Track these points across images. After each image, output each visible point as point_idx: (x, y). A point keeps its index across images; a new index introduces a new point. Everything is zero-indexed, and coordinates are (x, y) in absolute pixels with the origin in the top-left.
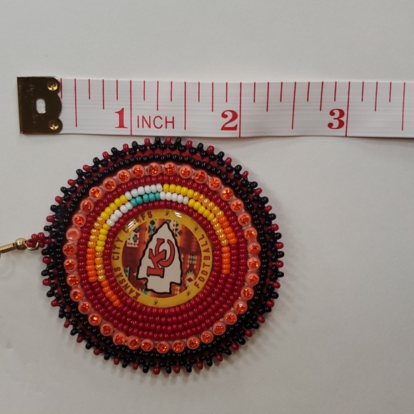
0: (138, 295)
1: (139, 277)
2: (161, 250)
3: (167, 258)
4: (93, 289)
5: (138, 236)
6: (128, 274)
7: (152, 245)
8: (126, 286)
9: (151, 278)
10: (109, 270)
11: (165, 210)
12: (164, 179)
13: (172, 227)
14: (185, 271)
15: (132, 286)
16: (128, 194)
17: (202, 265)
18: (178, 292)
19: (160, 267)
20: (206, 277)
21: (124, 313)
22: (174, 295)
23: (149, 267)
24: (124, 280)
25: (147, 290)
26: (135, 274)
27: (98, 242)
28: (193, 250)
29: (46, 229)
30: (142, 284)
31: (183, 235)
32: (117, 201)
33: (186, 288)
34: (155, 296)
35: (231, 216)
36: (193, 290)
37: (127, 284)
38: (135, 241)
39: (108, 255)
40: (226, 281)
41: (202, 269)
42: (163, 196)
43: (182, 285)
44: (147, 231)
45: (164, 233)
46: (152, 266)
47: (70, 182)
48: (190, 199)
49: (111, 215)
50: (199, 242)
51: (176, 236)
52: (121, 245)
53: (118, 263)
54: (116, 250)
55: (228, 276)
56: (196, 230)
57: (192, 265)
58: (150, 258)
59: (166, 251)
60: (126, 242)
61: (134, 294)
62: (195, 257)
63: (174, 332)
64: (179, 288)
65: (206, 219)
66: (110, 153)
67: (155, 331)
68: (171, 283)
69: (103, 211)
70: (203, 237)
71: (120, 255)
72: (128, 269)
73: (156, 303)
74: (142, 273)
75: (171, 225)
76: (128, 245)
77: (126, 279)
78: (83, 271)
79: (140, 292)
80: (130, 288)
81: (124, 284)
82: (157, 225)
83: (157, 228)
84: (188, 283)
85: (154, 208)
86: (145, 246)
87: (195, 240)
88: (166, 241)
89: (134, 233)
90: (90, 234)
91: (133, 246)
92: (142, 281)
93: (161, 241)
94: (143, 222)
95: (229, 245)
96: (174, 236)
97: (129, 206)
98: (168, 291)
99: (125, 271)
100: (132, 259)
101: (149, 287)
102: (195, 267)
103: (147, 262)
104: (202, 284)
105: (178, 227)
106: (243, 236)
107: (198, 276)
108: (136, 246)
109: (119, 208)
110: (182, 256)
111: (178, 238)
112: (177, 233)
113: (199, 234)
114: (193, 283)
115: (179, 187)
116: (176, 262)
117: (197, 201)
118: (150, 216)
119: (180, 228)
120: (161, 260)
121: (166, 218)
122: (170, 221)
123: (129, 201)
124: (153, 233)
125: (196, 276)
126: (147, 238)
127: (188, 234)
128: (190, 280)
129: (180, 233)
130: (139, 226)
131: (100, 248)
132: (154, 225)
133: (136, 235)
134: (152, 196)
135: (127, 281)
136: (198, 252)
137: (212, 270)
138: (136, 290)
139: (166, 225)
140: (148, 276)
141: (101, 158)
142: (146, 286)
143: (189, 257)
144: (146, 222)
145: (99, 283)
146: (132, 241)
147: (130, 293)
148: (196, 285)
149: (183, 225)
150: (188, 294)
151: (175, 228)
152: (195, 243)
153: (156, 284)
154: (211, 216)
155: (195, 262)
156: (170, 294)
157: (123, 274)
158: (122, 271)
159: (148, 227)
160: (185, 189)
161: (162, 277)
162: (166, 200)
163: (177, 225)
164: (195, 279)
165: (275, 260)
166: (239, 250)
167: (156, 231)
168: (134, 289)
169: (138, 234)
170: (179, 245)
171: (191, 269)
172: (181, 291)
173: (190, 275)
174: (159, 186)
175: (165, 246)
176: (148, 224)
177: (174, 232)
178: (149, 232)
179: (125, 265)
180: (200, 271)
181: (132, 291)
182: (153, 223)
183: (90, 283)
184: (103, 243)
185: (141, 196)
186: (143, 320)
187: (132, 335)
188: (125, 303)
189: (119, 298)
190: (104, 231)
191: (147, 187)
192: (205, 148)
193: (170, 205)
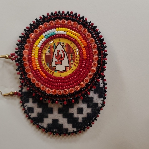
0: (53, 73)
1: (53, 66)
3: (62, 57)
4: (36, 73)
5: (50, 50)
6: (48, 65)
7: (56, 53)
9: (57, 66)
10: (41, 65)
11: (59, 38)
12: (56, 27)
13: (62, 45)
14: (70, 61)
15: (50, 70)
16: (43, 34)
17: (76, 57)
18: (68, 70)
19: (60, 61)
20: (78, 62)
21: (49, 81)
22: (67, 71)
23: (56, 62)
24: (47, 68)
25: (56, 71)
26: (51, 65)
27: (35, 54)
28: (71, 52)
29: (16, 53)
30: (54, 69)
32: (40, 37)
33: (71, 67)
34: (60, 73)
35: (83, 35)
36: (74, 67)
37: (49, 69)
38: (49, 53)
39: (40, 59)
40: (86, 61)
41: (76, 59)
42: (56, 32)
43: (69, 66)
44: (53, 48)
46: (57, 61)
47: (22, 34)
48: (67, 32)
49: (39, 43)
50: (73, 48)
51: (64, 48)
52: (44, 55)
53: (44, 62)
55: (86, 59)
56: (71, 44)
57: (72, 58)
58: (56, 58)
59: (61, 54)
60: (46, 53)
61: (52, 73)
62: (73, 55)
63: (69, 85)
64: (68, 68)
65: (74, 38)
66: (36, 21)
67: (62, 86)
68: (65, 66)
69: (35, 42)
70: (74, 46)
71: (44, 59)
72: (48, 63)
73: (61, 75)
75: (62, 44)
76: (47, 54)
77: (48, 67)
78: (31, 66)
79: (54, 72)
80: (50, 71)
81: (48, 69)
82: (56, 45)
83: (56, 46)
84: (72, 65)
85: (54, 38)
86: (53, 54)
87: (71, 48)
88: (61, 50)
89: (48, 49)
90: (32, 52)
91: (49, 54)
92: (54, 67)
93: (59, 51)
95: (84, 47)
96: (63, 48)
97: (45, 39)
98: (65, 70)
99: (47, 65)
100: (49, 59)
101: (57, 69)
102: (73, 58)
103: (55, 60)
104: (77, 65)
105: (64, 44)
106: (89, 42)
107: (75, 62)
108: (50, 54)
109: (41, 40)
110: (68, 55)
111: (65, 48)
112: (64, 46)
113: (72, 45)
115: (62, 28)
116: (66, 58)
117: (69, 32)
119: (65, 44)
120: (60, 58)
121: (59, 41)
122: (61, 42)
123: (44, 37)
124: (55, 48)
125: (74, 62)
126: (53, 51)
127: (68, 46)
128: (72, 64)
129: (65, 46)
130: (50, 47)
131: (36, 56)
132: (55, 45)
133: (49, 50)
134: (53, 33)
135: (48, 68)
136: (74, 53)
137: (80, 58)
138: (52, 71)
139: (59, 44)
140: (56, 65)
141: (32, 23)
142: (56, 69)
143: (70, 55)
144: (52, 45)
145: (38, 70)
146: (48, 53)
148: (75, 65)
149: (66, 43)
150: (73, 70)
151: (63, 45)
152: (72, 49)
154: (76, 37)
155: (73, 57)
156: (65, 71)
157: (47, 66)
159: (53, 46)
160: (64, 29)
161: (61, 65)
162: (58, 34)
163: (64, 43)
164: (74, 63)
166: (89, 48)
167: (56, 47)
168: (51, 71)
169: (50, 49)
170: (66, 51)
171: (72, 60)
172: (69, 69)
173: (72, 62)
174: (55, 29)
175: (61, 53)
177: (63, 46)
178: (54, 48)
179: (47, 62)
180: (76, 60)
181: (51, 72)
182: (55, 44)
183: (35, 71)
184: (37, 54)
185: (49, 34)
186: (57, 83)
187: (53, 89)
188: (49, 76)
189: (46, 75)
190: (37, 50)
191: (50, 30)
192: (69, 13)
193: (60, 36)
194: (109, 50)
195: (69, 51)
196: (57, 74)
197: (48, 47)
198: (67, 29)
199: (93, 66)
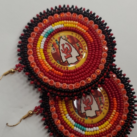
1: (64, 61)
2: (65, 48)
3: (69, 49)
5: (54, 48)
6: (59, 63)
7: (61, 48)
8: (61, 67)
12: (51, 23)
13: (64, 38)
14: (78, 50)
15: (63, 66)
16: (42, 35)
17: (82, 45)
18: (81, 59)
19: (69, 54)
21: (67, 76)
22: (80, 61)
23: (65, 56)
26: (62, 61)
28: (76, 41)
29: (20, 63)
31: (69, 38)
32: (40, 39)
35: (80, 22)
37: (61, 66)
38: (54, 50)
40: (95, 44)
41: (83, 46)
42: (54, 28)
43: (80, 55)
44: (56, 44)
46: (66, 55)
48: (63, 25)
49: (41, 44)
50: (76, 37)
51: (67, 40)
52: (50, 54)
53: (53, 61)
54: (50, 57)
55: (94, 41)
56: (72, 34)
57: (79, 47)
58: (63, 53)
59: (67, 47)
60: (51, 52)
61: (66, 69)
62: (78, 43)
63: (89, 72)
64: (80, 57)
65: (73, 28)
67: (82, 76)
68: (76, 57)
69: (37, 45)
70: (76, 35)
71: (52, 58)
72: (58, 61)
73: (76, 67)
74: (64, 60)
75: (63, 37)
76: (53, 53)
77: (60, 65)
78: (43, 70)
80: (63, 68)
82: (58, 40)
83: (59, 41)
84: (82, 54)
85: (54, 34)
86: (59, 50)
87: (74, 38)
88: (65, 44)
89: (52, 48)
90: (37, 55)
91: (55, 52)
92: (66, 62)
93: (63, 45)
94: (53, 42)
95: (87, 31)
96: (66, 40)
97: (45, 39)
98: (77, 60)
99: (58, 62)
100: (57, 57)
101: (69, 63)
102: (80, 46)
103: (63, 55)
104: (87, 51)
105: (66, 37)
106: (89, 26)
107: (84, 49)
108: (56, 52)
109: (42, 41)
110: (74, 46)
111: (68, 40)
113: (74, 35)
115: (58, 23)
117: (66, 24)
119: (67, 37)
120: (67, 51)
121: (60, 36)
122: (62, 36)
123: (44, 37)
124: (59, 44)
125: (83, 49)
126: (58, 47)
127: (71, 37)
129: (68, 38)
130: (53, 44)
131: (44, 58)
132: (58, 41)
133: (53, 48)
134: (50, 31)
135: (61, 65)
136: (78, 41)
137: (87, 44)
138: (66, 67)
139: (61, 39)
140: (67, 59)
141: (26, 29)
142: (68, 63)
143: (76, 44)
144: (54, 42)
145: (51, 71)
146: (53, 51)
147: (64, 69)
148: (85, 52)
149: (67, 35)
150: (85, 57)
151: (65, 38)
152: (75, 39)
153: (71, 60)
154: (74, 25)
155: (79, 45)
157: (57, 64)
158: (56, 63)
159: (56, 43)
160: (60, 22)
161: (72, 57)
163: (65, 36)
164: (83, 51)
165: (105, 28)
166: (91, 30)
167: (59, 42)
168: (64, 67)
169: (54, 47)
170: (70, 43)
171: (80, 48)
173: (81, 50)
174: (51, 26)
175: (66, 46)
176: (55, 42)
177: (65, 39)
178: (57, 44)
179: (56, 60)
180: (83, 47)
181: (64, 68)
182: (56, 40)
183: (48, 72)
184: (44, 56)
185: (47, 33)
186: (76, 75)
187: (75, 83)
188: (65, 72)
189: (62, 72)
191: (47, 29)
193: (59, 30)
195: (74, 41)
197: (51, 45)
198: (63, 22)
199: (103, 45)
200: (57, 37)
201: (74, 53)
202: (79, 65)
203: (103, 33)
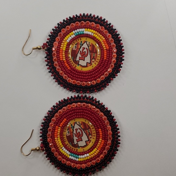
1: (76, 60)
2: (84, 51)
3: (86, 54)
4: (61, 63)
6: (73, 59)
7: (81, 50)
8: (72, 63)
9: (80, 61)
10: (67, 57)
11: (85, 38)
12: (85, 27)
13: (88, 44)
14: (92, 59)
15: (74, 63)
16: (74, 31)
19: (83, 57)
20: (98, 61)
21: (71, 72)
22: (88, 67)
25: (79, 65)
27: (64, 47)
28: (94, 52)
29: (47, 42)
30: (77, 63)
31: (91, 47)
32: (70, 34)
33: (92, 64)
34: (81, 67)
35: (107, 40)
36: (94, 65)
38: (75, 48)
39: (67, 52)
40: (105, 62)
41: (97, 58)
42: (85, 32)
43: (91, 63)
45: (85, 46)
46: (81, 57)
47: (55, 27)
48: (94, 34)
49: (68, 38)
55: (106, 60)
57: (94, 57)
58: (80, 54)
61: (74, 66)
62: (95, 54)
63: (87, 79)
64: (89, 64)
65: (99, 41)
66: (69, 18)
67: (81, 78)
68: (87, 63)
69: (66, 37)
70: (98, 47)
71: (70, 53)
72: (73, 57)
73: (82, 69)
74: (78, 59)
75: (87, 43)
76: (73, 49)
77: (72, 61)
78: (58, 57)
79: (76, 65)
82: (83, 43)
84: (92, 63)
85: (82, 37)
86: (79, 50)
88: (86, 48)
90: (61, 44)
93: (84, 48)
94: (78, 41)
95: (106, 50)
96: (88, 46)
97: (74, 36)
98: (86, 65)
100: (74, 54)
101: (79, 64)
104: (97, 63)
106: (111, 47)
108: (76, 50)
109: (71, 36)
110: (91, 54)
111: (90, 47)
112: (89, 46)
114: (94, 63)
115: (90, 30)
116: (89, 56)
117: (96, 34)
118: (81, 40)
119: (90, 44)
120: (84, 55)
121: (86, 40)
122: (87, 42)
123: (74, 34)
125: (95, 60)
126: (79, 47)
127: (93, 46)
128: (93, 62)
129: (90, 46)
131: (64, 49)
133: (76, 46)
134: (81, 32)
136: (96, 52)
137: (101, 58)
141: (66, 20)
143: (93, 54)
145: (63, 61)
148: (95, 63)
149: (91, 43)
150: (93, 66)
151: (89, 44)
152: (95, 49)
153: (82, 63)
154: (101, 39)
156: (86, 66)
157: (71, 59)
160: (92, 30)
161: (84, 60)
162: (86, 34)
163: (89, 43)
165: (122, 55)
166: (110, 51)
167: (82, 45)
170: (90, 50)
171: (94, 58)
172: (90, 66)
173: (93, 60)
174: (84, 29)
175: (85, 50)
176: (80, 42)
178: (80, 45)
182: (81, 42)
183: (60, 61)
184: (65, 48)
185: (78, 32)
186: (77, 75)
187: (74, 79)
188: (72, 68)
189: (70, 67)
190: (66, 44)
191: (80, 29)
192: (99, 17)
193: (87, 36)
194: (126, 56)
195: (93, 50)
196: (78, 68)
197: (76, 43)
198: (94, 31)
199: (110, 67)
200: (83, 39)
201: (88, 59)
202: (85, 69)
203: (116, 58)
